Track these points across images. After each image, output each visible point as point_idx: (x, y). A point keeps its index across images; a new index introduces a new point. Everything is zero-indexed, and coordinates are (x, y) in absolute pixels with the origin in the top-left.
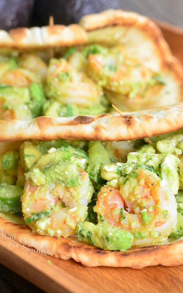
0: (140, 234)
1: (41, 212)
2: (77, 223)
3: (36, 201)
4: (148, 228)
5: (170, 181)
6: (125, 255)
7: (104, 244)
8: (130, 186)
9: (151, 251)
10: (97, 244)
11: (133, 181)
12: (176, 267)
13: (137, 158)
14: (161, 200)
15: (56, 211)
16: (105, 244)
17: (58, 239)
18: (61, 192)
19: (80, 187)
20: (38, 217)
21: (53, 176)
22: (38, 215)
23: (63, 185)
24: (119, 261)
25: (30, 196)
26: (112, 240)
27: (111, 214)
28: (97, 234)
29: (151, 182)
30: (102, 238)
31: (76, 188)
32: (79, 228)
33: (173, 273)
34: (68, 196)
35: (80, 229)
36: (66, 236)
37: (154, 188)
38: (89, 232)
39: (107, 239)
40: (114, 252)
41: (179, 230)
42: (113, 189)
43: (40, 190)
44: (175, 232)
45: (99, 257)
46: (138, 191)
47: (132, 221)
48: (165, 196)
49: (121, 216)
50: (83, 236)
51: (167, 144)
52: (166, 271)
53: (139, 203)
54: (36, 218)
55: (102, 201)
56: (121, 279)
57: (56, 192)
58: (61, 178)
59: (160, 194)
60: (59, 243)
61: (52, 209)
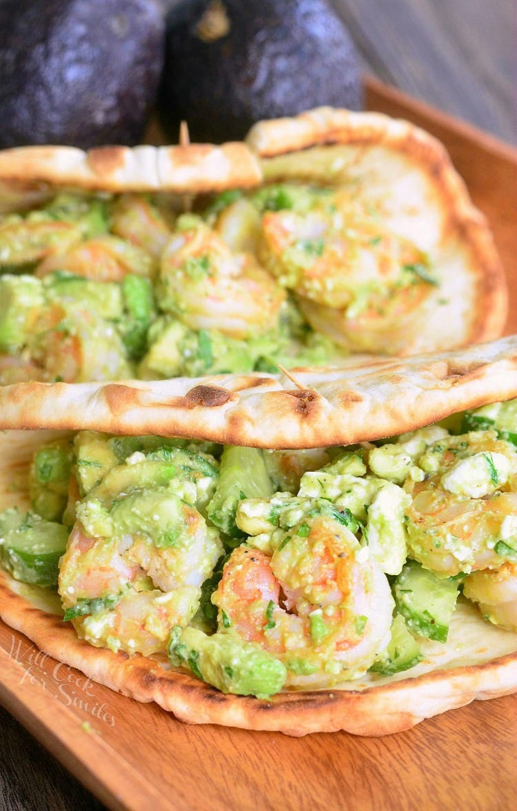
0: (301, 663)
1: (96, 597)
2: (171, 629)
3: (89, 573)
4: (319, 653)
5: (384, 545)
6: (265, 707)
7: (222, 681)
8: (294, 552)
9: (322, 703)
10: (208, 678)
11: (300, 544)
12: (379, 738)
13: (320, 487)
14: (352, 594)
15: (129, 597)
16: (224, 680)
17: (131, 658)
18: (143, 556)
19: (183, 550)
20: (90, 609)
21: (128, 522)
22: (90, 603)
23: (149, 541)
24: (251, 718)
25: (79, 560)
26: (238, 673)
27: (247, 614)
28: (208, 658)
29: (337, 550)
30: (219, 667)
31: (175, 550)
32: (172, 640)
33: (368, 752)
34: (159, 567)
35: (175, 642)
36: (146, 654)
37: (343, 563)
38: (193, 652)
39: (229, 670)
40: (244, 699)
41: (393, 658)
42: (258, 555)
43: (100, 547)
44: (383, 660)
45: (210, 707)
46: (308, 566)
47: (289, 632)
48: (363, 584)
49: (268, 621)
50: (180, 657)
51: (392, 457)
52: (354, 746)
53: (308, 595)
54: (85, 609)
55: (230, 581)
56: (254, 758)
57: (134, 556)
58: (145, 528)
59: (355, 580)
60: (131, 667)
61: (121, 593)
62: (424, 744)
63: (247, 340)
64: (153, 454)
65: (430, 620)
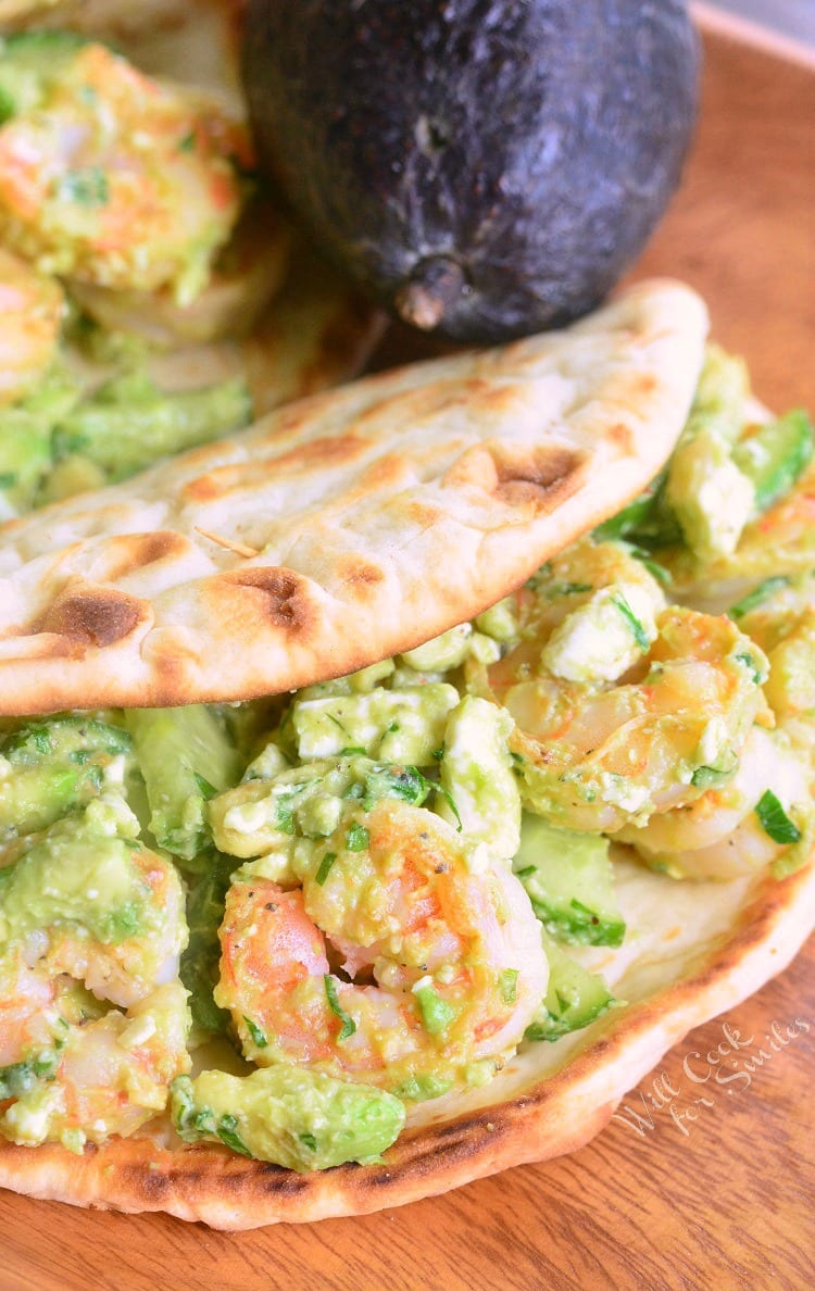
0: (424, 1084)
1: (12, 1061)
2: (170, 1085)
4: (450, 1058)
5: (489, 814)
6: (382, 1179)
7: (295, 1156)
8: (349, 883)
9: (479, 1145)
10: (263, 1152)
11: (355, 868)
13: (337, 728)
14: (483, 935)
15: (76, 1048)
16: (298, 1153)
17: (102, 1148)
18: (74, 957)
19: (152, 935)
20: (10, 1088)
21: (38, 912)
22: (5, 1077)
23: (82, 933)
24: (360, 1205)
26: (327, 1139)
27: (294, 1013)
28: (260, 1124)
29: (431, 863)
30: (286, 1135)
31: (137, 939)
32: (183, 1107)
33: (559, 1190)
34: (108, 973)
35: (189, 1108)
36: (126, 1134)
37: (448, 883)
38: (227, 1117)
39: (308, 1138)
40: (337, 1172)
41: (557, 1011)
44: (541, 1020)
45: (283, 1204)
46: (383, 897)
48: (494, 910)
49: (336, 1024)
50: (201, 1131)
52: (530, 1183)
53: (398, 954)
55: (242, 959)
56: (376, 1265)
57: (57, 963)
58: (70, 914)
59: (477, 907)
60: (112, 1169)
61: (58, 1044)
62: (645, 1144)
63: (19, 403)
64: (18, 750)
65: (590, 919)
